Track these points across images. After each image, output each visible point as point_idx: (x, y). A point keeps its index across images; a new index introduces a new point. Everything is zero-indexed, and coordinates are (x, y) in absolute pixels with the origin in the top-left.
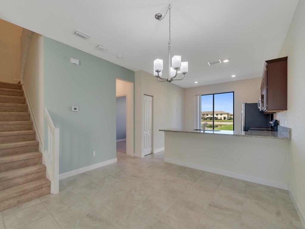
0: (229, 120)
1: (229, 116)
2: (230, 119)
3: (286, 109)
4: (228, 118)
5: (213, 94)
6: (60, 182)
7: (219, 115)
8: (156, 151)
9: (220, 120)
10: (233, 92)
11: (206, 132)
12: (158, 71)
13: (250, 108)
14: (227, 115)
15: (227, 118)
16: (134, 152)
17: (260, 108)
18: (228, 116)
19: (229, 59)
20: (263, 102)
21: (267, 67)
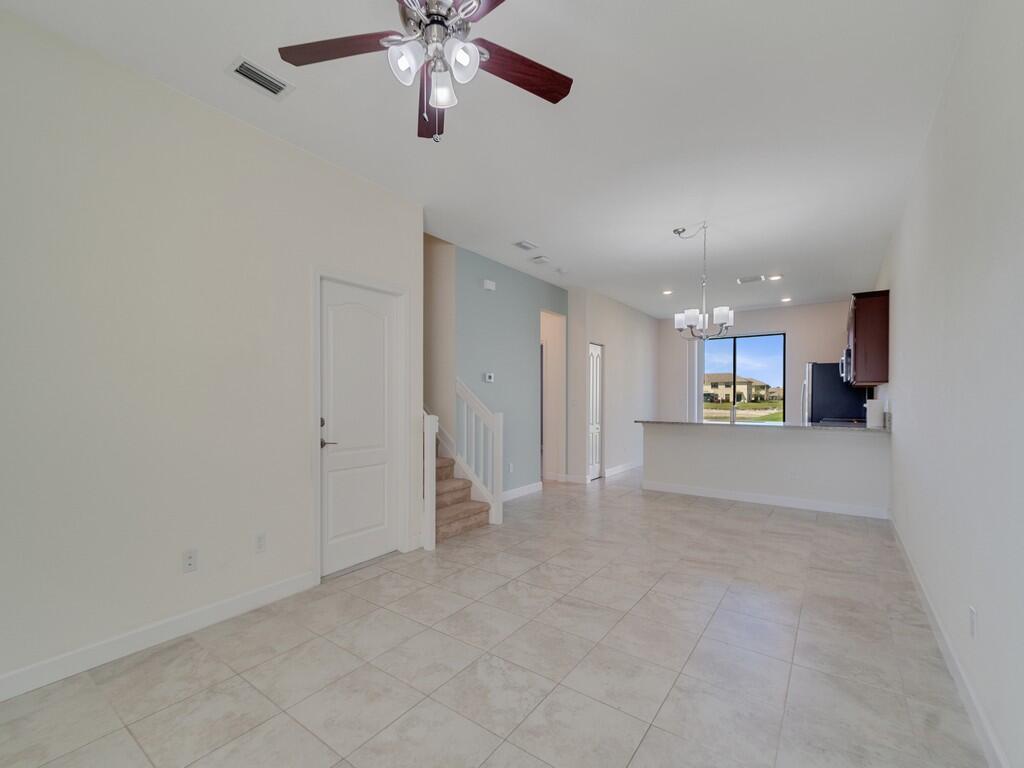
0: (753, 401)
1: (753, 390)
2: (755, 401)
3: (887, 381)
4: (749, 396)
5: (735, 338)
6: (506, 505)
7: (722, 387)
8: (609, 473)
9: (723, 401)
10: (784, 335)
11: (736, 423)
13: (825, 373)
14: (745, 387)
15: (746, 395)
16: (567, 473)
17: (843, 375)
18: (749, 390)
19: (782, 275)
20: (848, 364)
21: (855, 303)
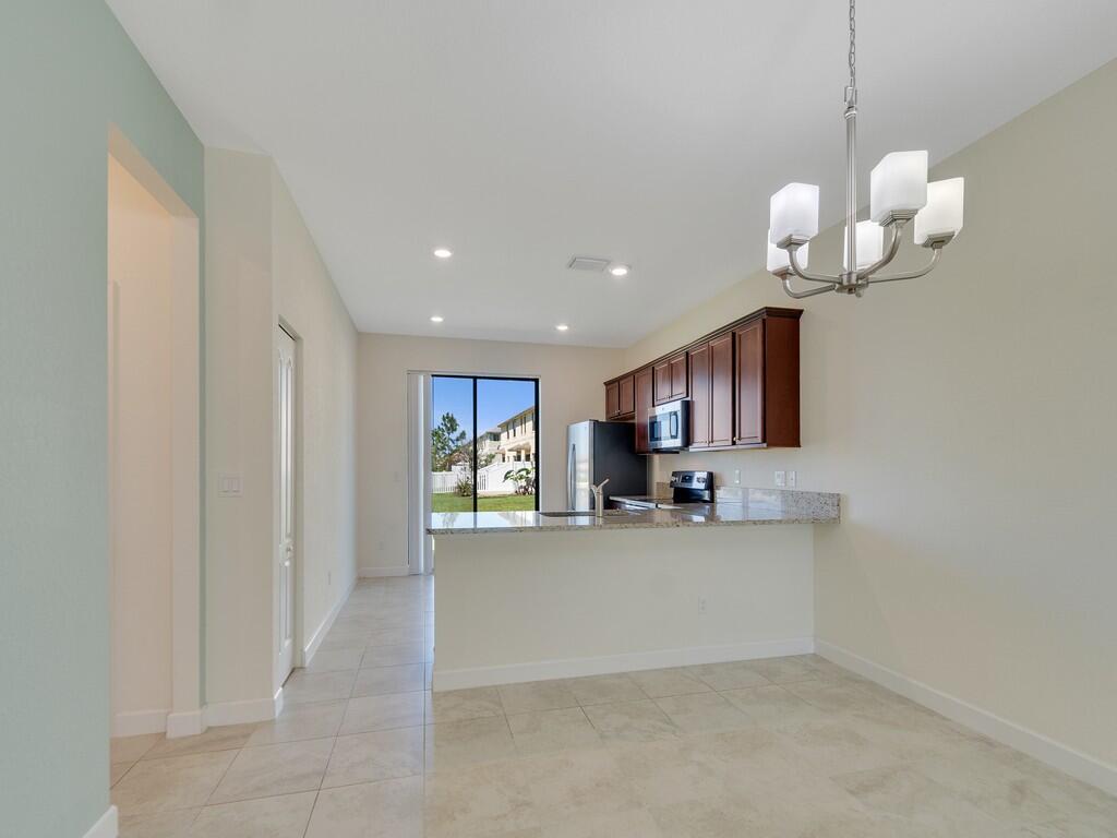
3: (798, 445)
5: (475, 378)
10: (536, 381)
12: (790, 244)
